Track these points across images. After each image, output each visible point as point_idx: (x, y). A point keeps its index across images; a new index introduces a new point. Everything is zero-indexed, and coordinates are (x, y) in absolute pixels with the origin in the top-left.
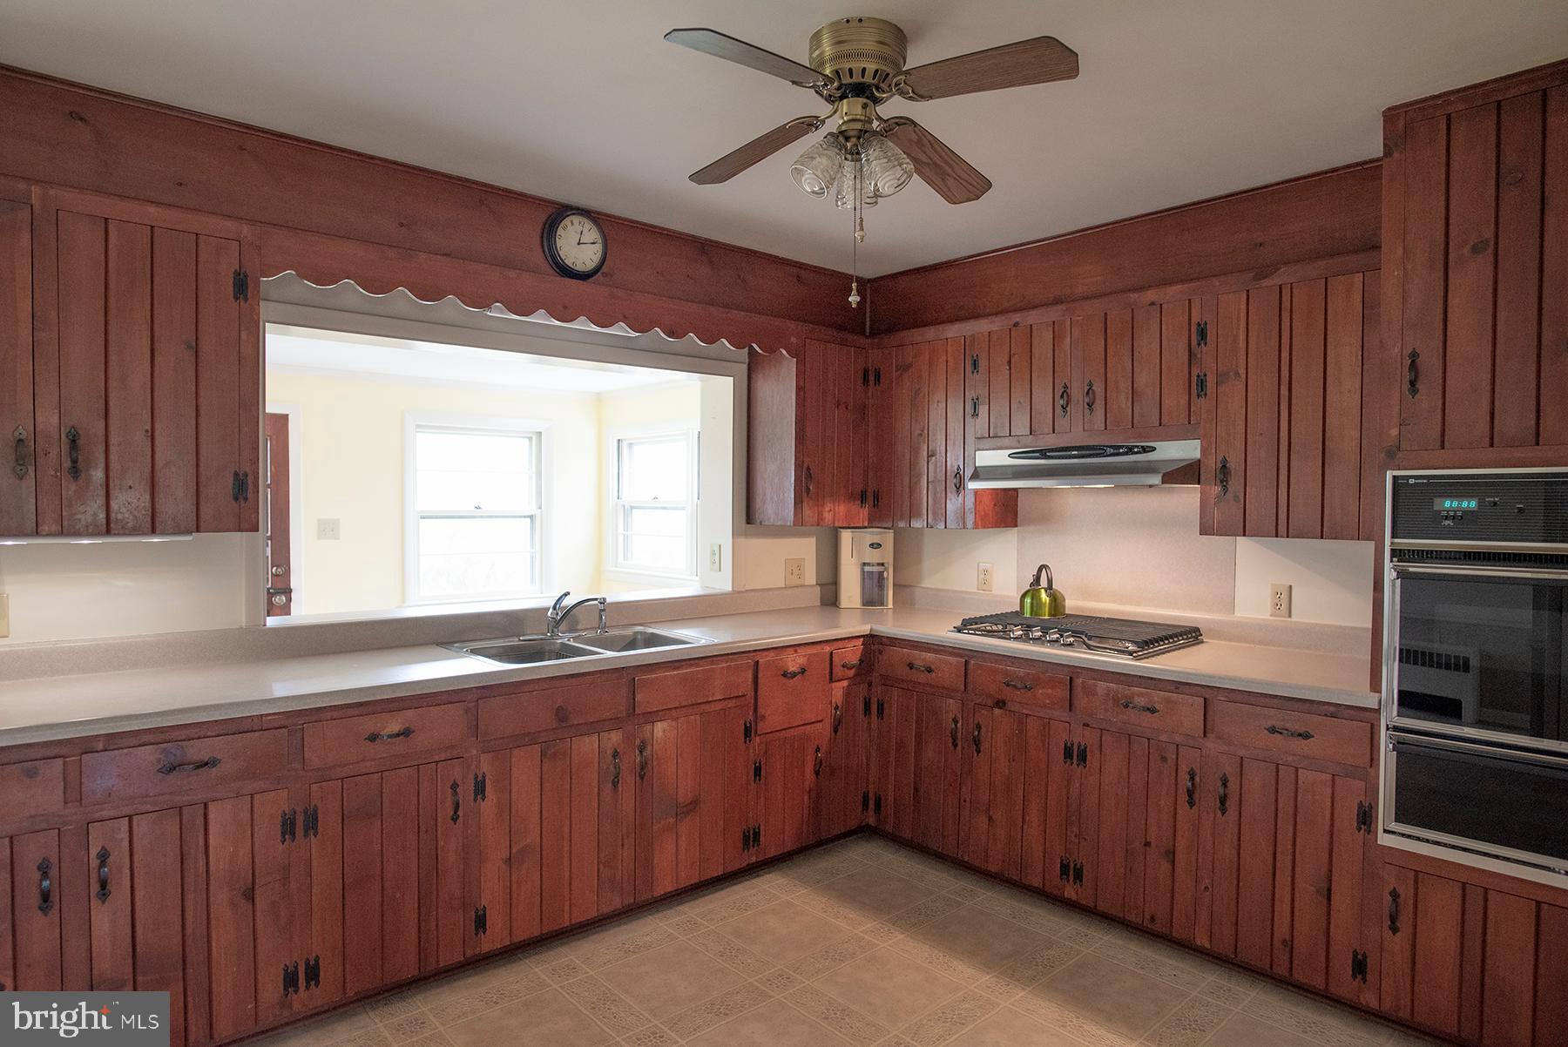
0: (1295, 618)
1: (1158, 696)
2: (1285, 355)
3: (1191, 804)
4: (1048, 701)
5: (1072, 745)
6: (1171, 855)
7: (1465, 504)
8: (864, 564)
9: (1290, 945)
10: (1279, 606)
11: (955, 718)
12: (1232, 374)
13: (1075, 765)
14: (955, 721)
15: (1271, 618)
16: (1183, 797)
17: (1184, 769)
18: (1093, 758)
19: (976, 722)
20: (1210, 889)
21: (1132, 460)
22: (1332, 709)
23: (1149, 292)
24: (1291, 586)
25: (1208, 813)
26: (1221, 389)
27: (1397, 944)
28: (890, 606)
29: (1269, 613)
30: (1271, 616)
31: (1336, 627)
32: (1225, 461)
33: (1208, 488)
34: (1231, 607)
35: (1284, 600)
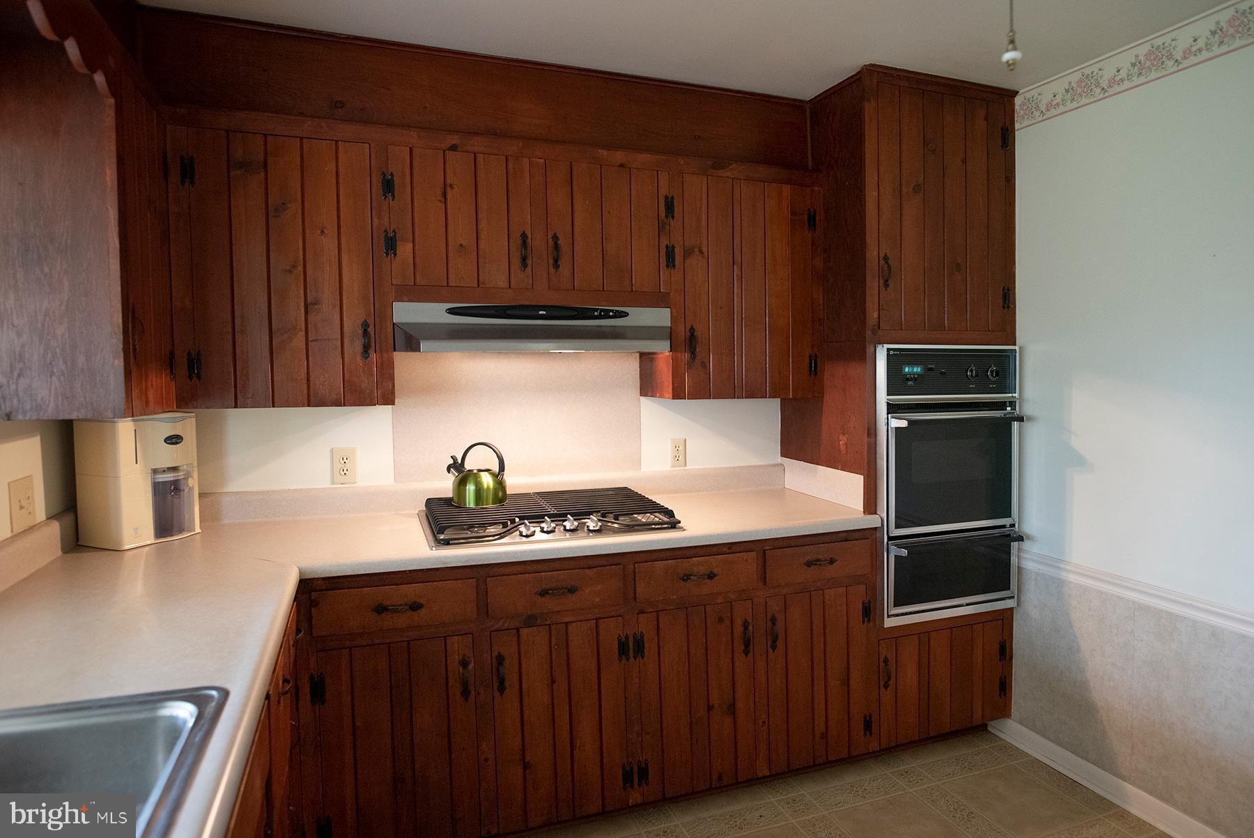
0: (688, 467)
1: (715, 562)
2: (737, 240)
3: (746, 652)
4: (597, 600)
5: (627, 638)
6: (732, 709)
7: (915, 370)
8: (155, 471)
9: (824, 736)
10: (677, 458)
11: (463, 659)
12: (696, 250)
13: (632, 659)
14: (464, 664)
15: (672, 469)
16: (739, 647)
17: (739, 622)
18: (650, 647)
19: (495, 654)
20: (767, 723)
21: (596, 324)
22: (845, 535)
23: (618, 152)
24: (685, 440)
25: (761, 656)
26: (688, 262)
27: (887, 696)
28: (198, 530)
29: (670, 465)
30: (672, 467)
31: (726, 468)
32: (692, 330)
33: (679, 354)
34: (637, 463)
35: (680, 452)
